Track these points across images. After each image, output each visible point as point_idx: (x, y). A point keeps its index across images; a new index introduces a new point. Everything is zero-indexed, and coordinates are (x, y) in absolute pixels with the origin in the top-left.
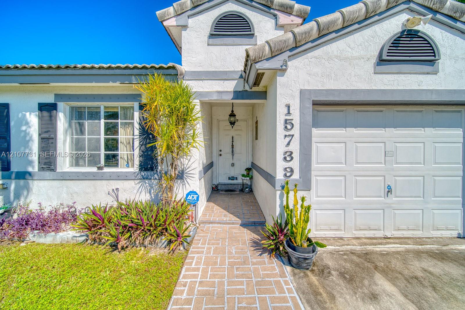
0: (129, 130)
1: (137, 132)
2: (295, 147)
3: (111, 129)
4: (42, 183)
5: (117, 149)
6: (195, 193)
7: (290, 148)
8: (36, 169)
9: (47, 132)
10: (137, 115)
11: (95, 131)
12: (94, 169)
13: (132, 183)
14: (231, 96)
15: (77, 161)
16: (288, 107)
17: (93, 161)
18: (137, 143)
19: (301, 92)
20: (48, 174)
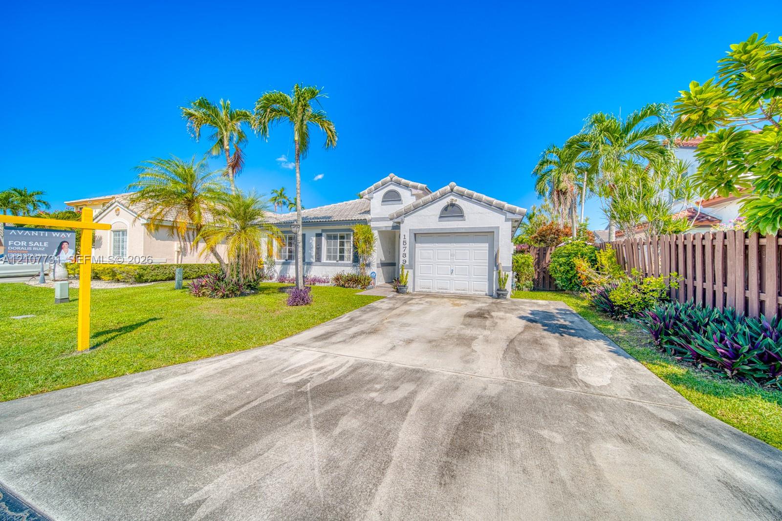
0: (349, 244)
1: (352, 245)
2: (407, 252)
3: (342, 244)
4: (316, 267)
5: (344, 253)
6: (374, 273)
7: (405, 252)
8: (314, 261)
9: (319, 245)
10: (352, 238)
11: (335, 245)
12: (335, 262)
13: (349, 268)
14: (391, 228)
15: (329, 257)
16: (405, 235)
17: (335, 258)
18: (352, 250)
19: (410, 230)
20: (318, 263)
